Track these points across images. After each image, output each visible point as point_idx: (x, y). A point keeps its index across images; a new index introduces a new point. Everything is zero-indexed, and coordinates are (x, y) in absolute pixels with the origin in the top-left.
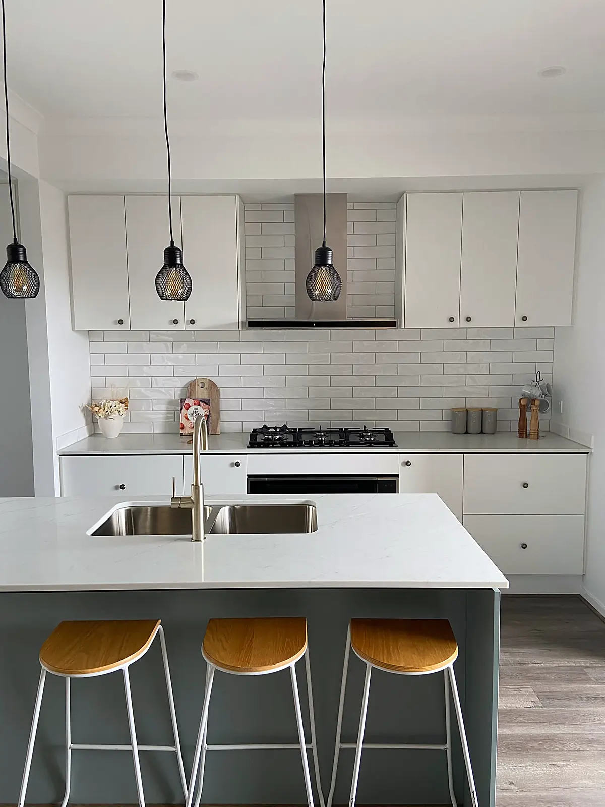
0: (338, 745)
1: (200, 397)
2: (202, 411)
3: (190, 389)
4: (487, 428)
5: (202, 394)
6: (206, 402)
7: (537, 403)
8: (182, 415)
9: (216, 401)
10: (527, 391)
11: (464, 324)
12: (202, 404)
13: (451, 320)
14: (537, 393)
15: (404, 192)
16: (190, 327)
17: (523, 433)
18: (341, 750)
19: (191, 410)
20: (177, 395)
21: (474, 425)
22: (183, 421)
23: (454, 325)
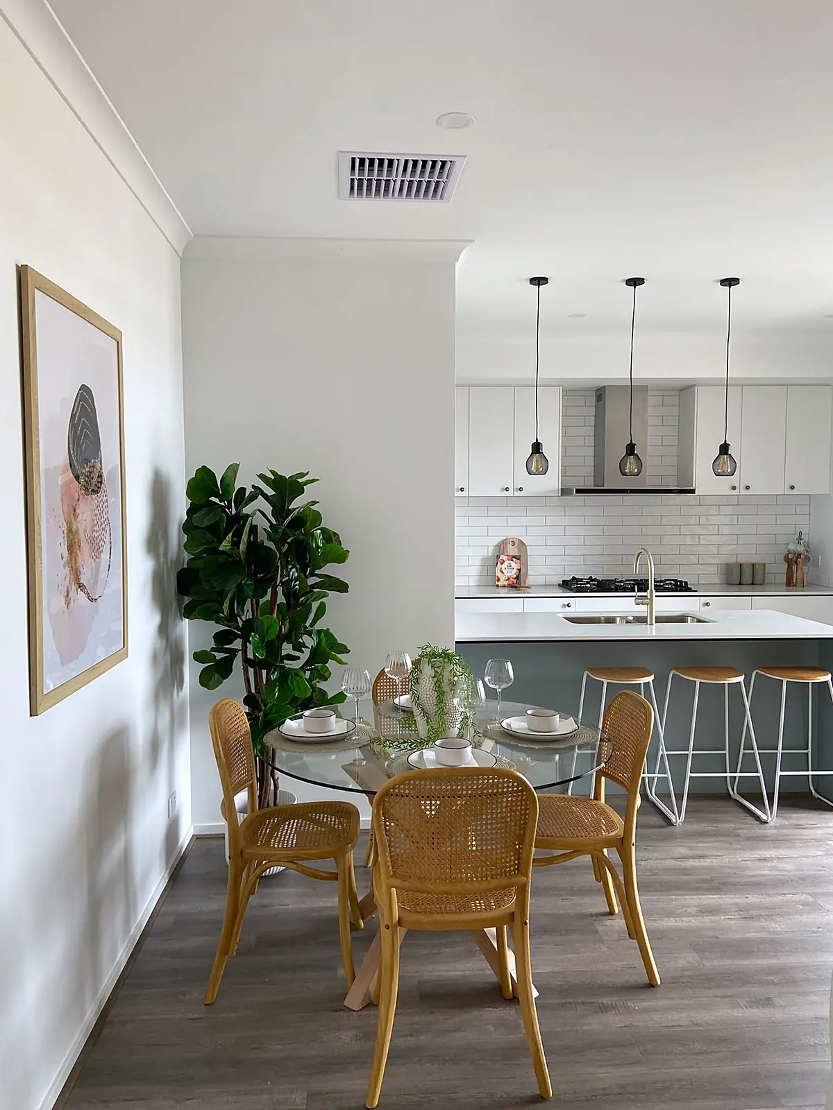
0: (742, 751)
1: (512, 554)
2: (515, 565)
3: (502, 547)
4: (758, 580)
5: (513, 551)
6: (518, 558)
7: (802, 556)
8: (498, 569)
9: (525, 558)
10: (791, 547)
11: (744, 492)
12: (514, 559)
13: (734, 488)
14: (801, 549)
15: (696, 385)
16: (518, 494)
17: (790, 583)
18: (744, 754)
19: (505, 565)
20: (490, 552)
21: (747, 578)
22: (499, 574)
23: (736, 492)
